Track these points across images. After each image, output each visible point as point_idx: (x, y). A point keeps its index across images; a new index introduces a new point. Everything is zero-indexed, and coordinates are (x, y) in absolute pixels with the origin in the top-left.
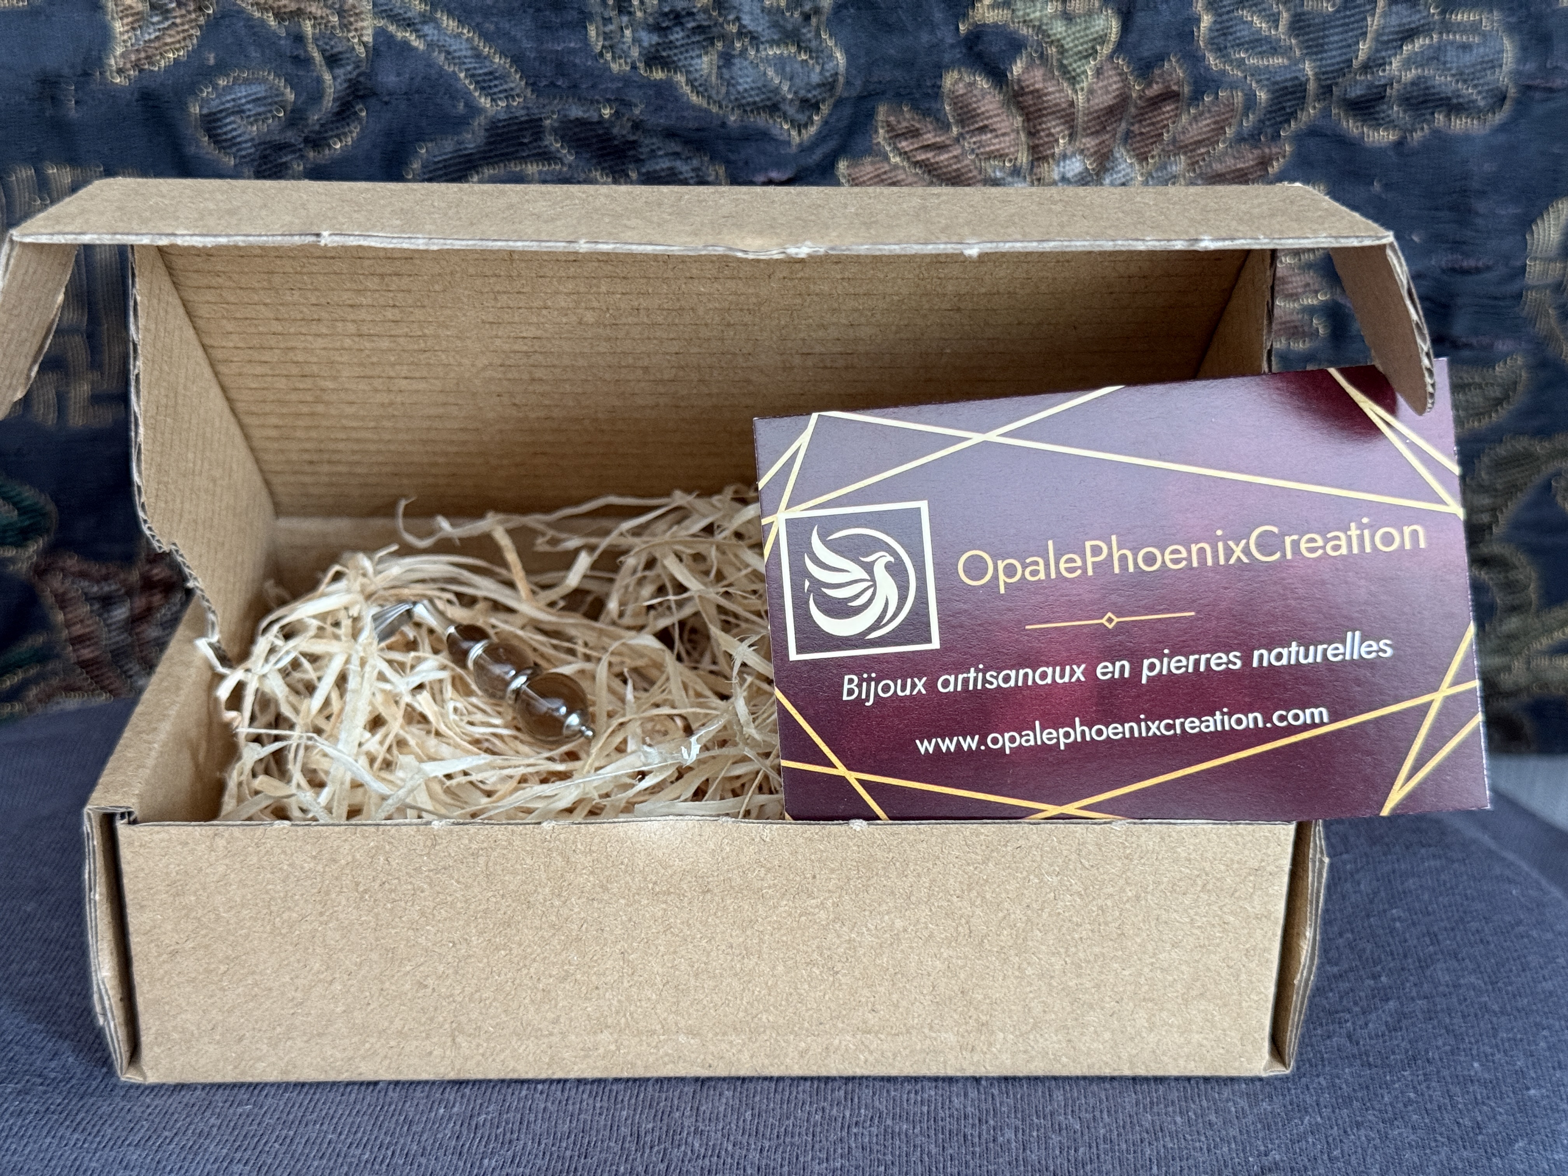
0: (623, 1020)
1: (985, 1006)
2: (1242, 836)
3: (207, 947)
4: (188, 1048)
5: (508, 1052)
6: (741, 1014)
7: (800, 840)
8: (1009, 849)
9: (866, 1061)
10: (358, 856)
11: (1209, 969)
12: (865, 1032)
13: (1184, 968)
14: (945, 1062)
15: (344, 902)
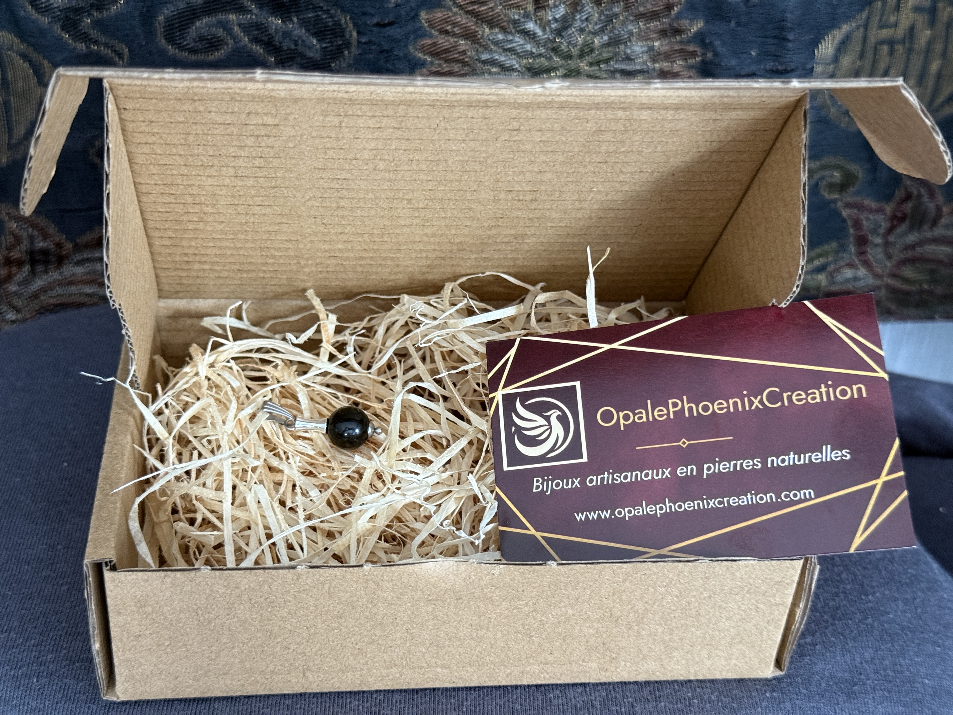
0: (405, 662)
1: (615, 650)
2: (773, 566)
3: (158, 633)
4: (145, 683)
5: (336, 679)
6: (475, 657)
7: (516, 573)
8: (639, 575)
9: (544, 677)
10: (252, 585)
11: (745, 630)
12: (545, 664)
13: (732, 630)
14: (590, 677)
15: (242, 608)
